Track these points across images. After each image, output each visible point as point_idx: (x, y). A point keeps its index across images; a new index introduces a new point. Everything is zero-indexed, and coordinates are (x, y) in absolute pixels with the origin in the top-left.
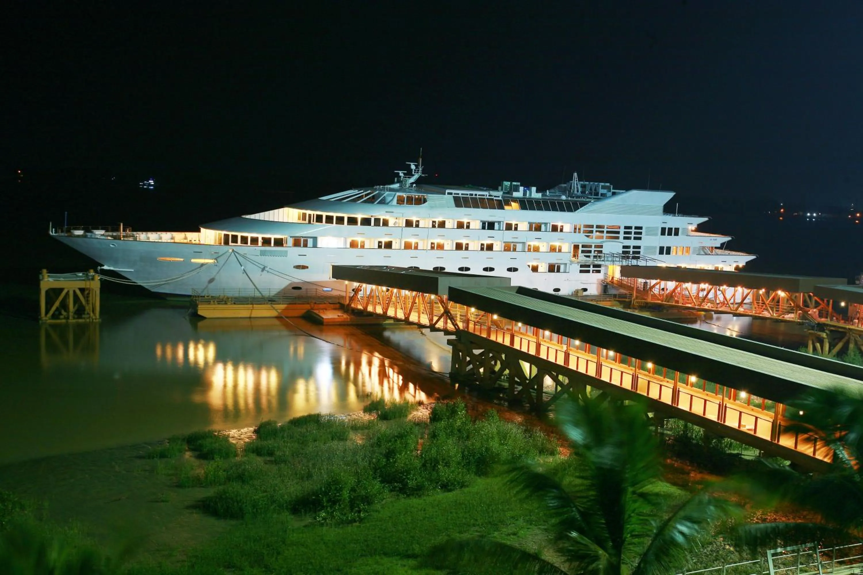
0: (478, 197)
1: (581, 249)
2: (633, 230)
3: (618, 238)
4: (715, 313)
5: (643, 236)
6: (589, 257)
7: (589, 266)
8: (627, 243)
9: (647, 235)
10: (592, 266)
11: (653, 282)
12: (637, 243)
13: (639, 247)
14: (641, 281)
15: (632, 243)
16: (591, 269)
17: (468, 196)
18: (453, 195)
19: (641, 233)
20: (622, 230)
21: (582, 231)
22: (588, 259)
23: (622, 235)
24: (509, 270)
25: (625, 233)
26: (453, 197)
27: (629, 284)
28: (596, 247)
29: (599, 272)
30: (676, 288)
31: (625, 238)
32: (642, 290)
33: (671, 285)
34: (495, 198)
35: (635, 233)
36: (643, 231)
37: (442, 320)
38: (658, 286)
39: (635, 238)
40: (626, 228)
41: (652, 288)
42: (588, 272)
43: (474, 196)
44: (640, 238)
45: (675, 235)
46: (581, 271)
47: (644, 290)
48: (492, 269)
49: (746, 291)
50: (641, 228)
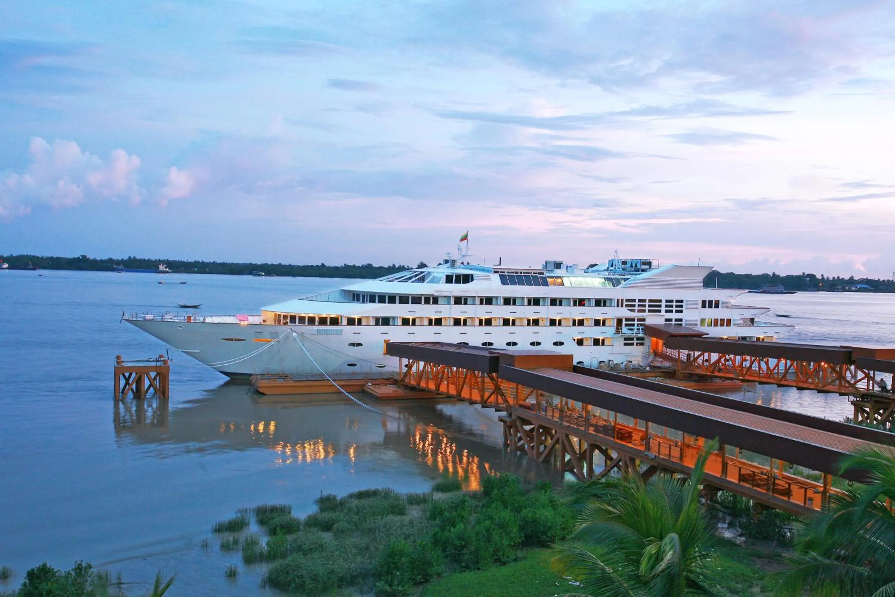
0: (523, 274)
1: (624, 322)
2: (674, 304)
3: (660, 311)
4: (759, 384)
5: (684, 309)
6: (632, 330)
7: (632, 339)
8: (669, 316)
9: (687, 308)
10: (635, 339)
11: (697, 353)
12: (678, 316)
13: (681, 320)
14: (684, 353)
15: (674, 316)
16: (635, 341)
17: (514, 274)
18: (499, 273)
19: (682, 306)
20: (663, 304)
21: (624, 305)
22: (631, 332)
23: (663, 309)
24: (555, 344)
25: (666, 306)
26: (500, 275)
27: (673, 356)
28: (639, 320)
29: (642, 344)
30: (720, 358)
31: (667, 311)
32: (686, 361)
33: (714, 356)
34: (539, 276)
35: (677, 306)
36: (684, 304)
37: (493, 396)
38: (701, 358)
39: (677, 311)
40: (667, 301)
41: (696, 359)
42: (632, 344)
43: (519, 274)
44: (681, 311)
45: (715, 307)
46: (625, 344)
47: (687, 361)
48: (538, 344)
49: (789, 363)
50: (682, 301)
